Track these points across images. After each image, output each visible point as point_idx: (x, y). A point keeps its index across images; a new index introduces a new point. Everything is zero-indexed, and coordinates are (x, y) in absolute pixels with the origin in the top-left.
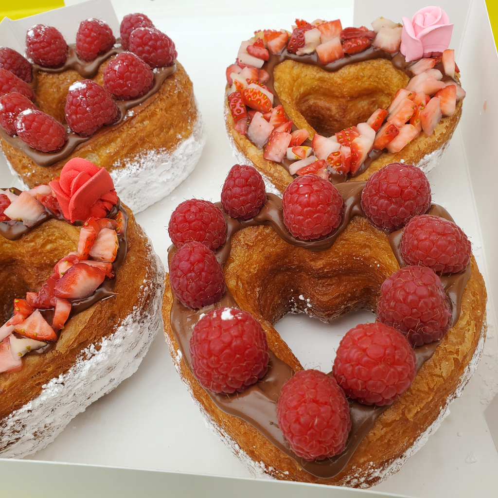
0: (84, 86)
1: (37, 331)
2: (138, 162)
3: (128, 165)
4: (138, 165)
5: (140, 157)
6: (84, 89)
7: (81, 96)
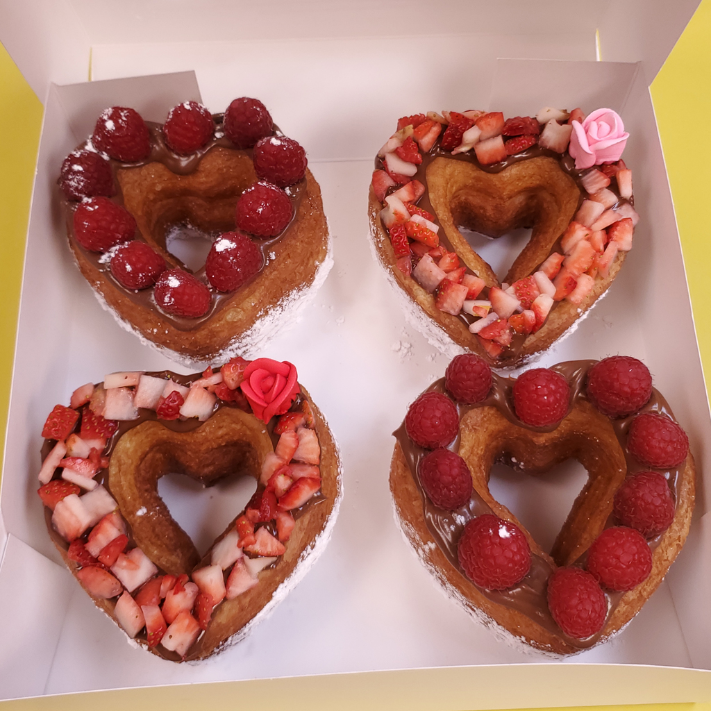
0: (233, 245)
1: (269, 549)
2: (281, 305)
3: (271, 312)
4: (281, 309)
5: (283, 301)
6: (234, 249)
7: (231, 258)
